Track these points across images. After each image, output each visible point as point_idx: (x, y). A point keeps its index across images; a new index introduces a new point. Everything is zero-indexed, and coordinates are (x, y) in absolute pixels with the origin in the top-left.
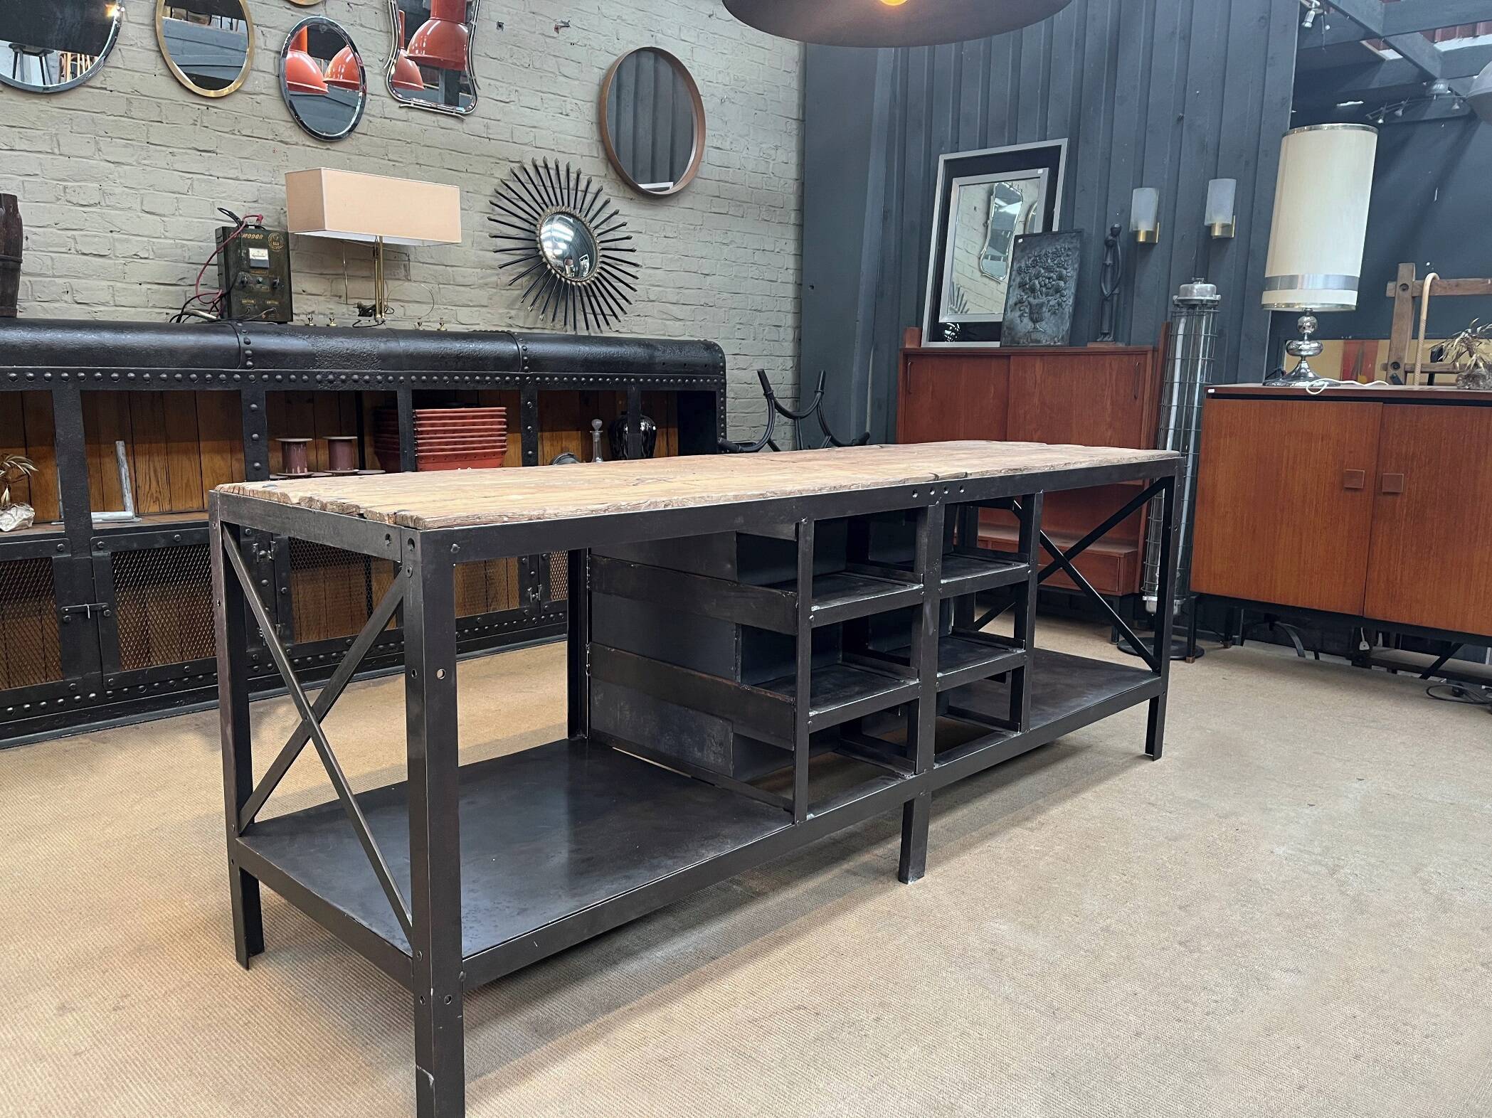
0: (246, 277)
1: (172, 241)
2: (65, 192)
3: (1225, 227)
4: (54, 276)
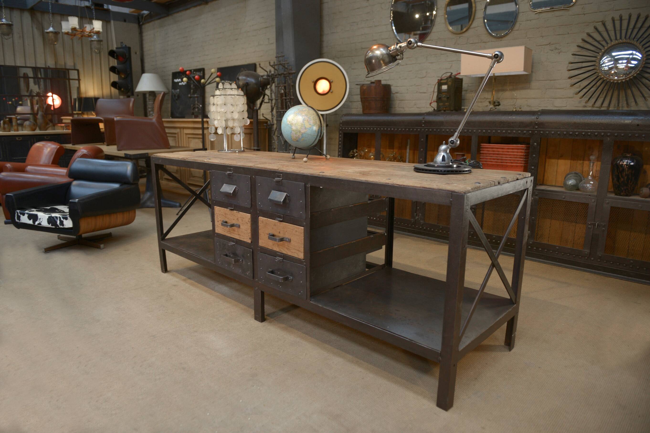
0: (441, 95)
2: (418, 75)
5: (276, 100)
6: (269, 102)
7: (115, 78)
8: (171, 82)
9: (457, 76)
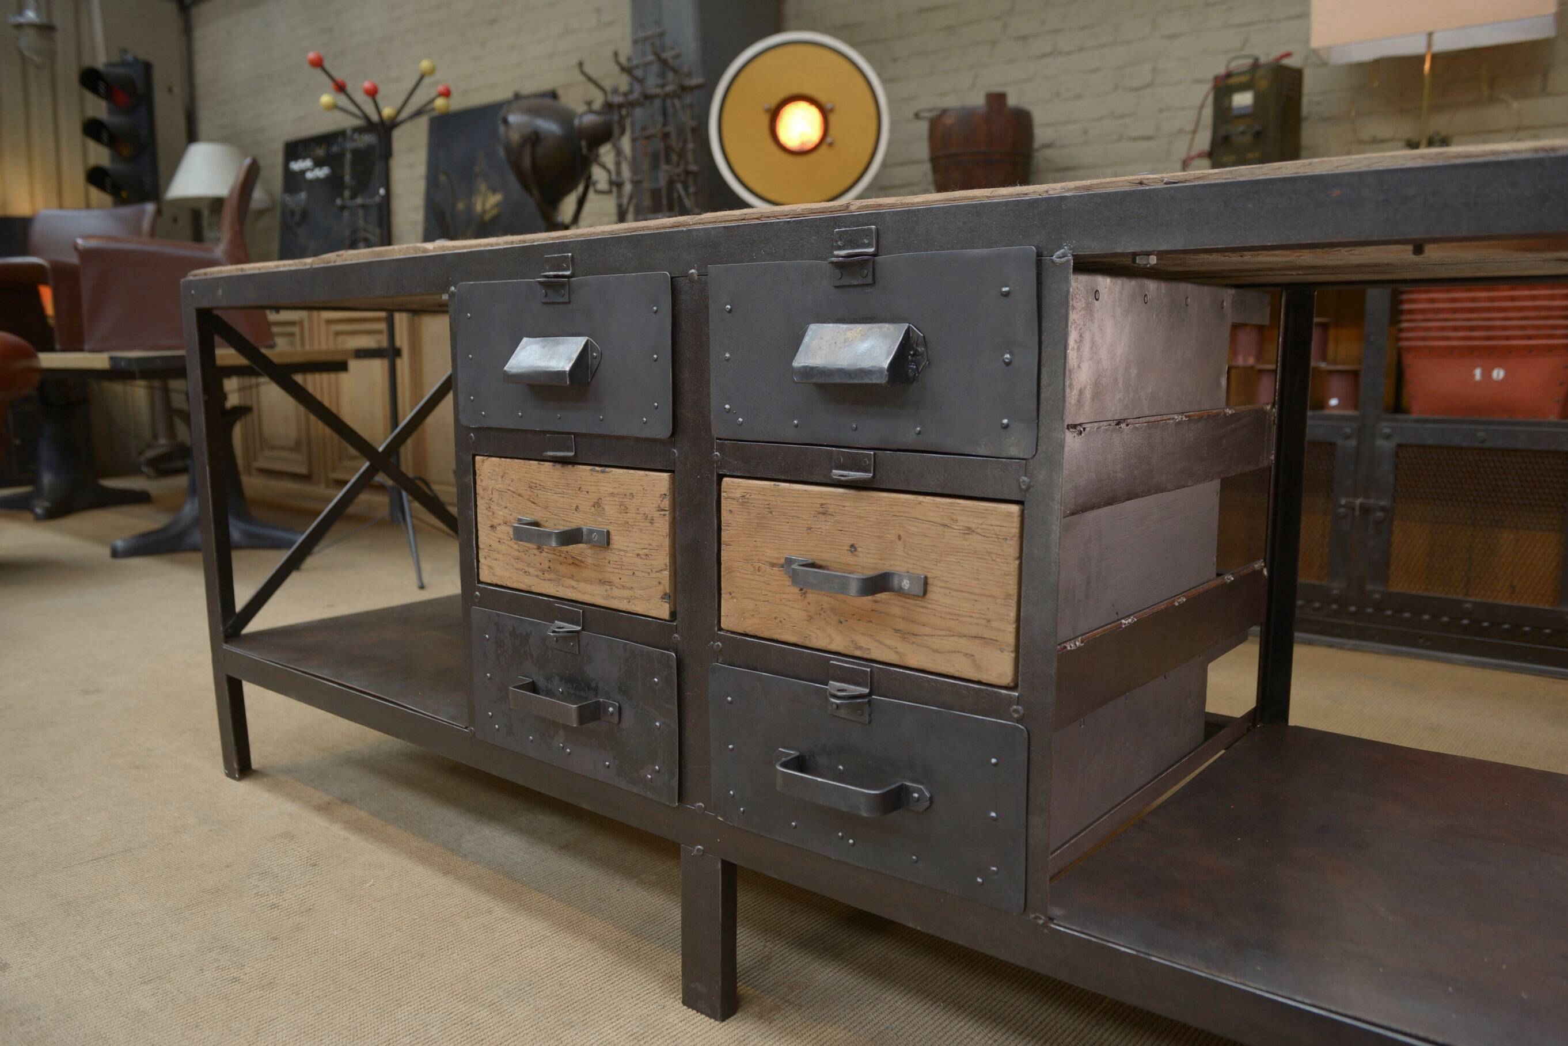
0: (1229, 129)
5: (636, 183)
6: (610, 192)
7: (100, 155)
8: (278, 173)
9: (1286, 62)
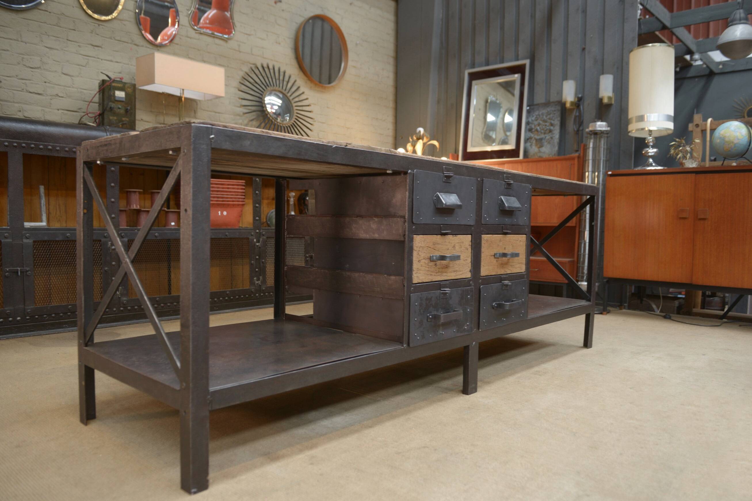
0: (113, 105)
1: (76, 89)
2: (22, 60)
3: (610, 98)
4: (14, 102)
